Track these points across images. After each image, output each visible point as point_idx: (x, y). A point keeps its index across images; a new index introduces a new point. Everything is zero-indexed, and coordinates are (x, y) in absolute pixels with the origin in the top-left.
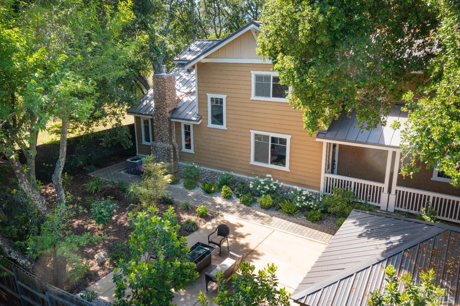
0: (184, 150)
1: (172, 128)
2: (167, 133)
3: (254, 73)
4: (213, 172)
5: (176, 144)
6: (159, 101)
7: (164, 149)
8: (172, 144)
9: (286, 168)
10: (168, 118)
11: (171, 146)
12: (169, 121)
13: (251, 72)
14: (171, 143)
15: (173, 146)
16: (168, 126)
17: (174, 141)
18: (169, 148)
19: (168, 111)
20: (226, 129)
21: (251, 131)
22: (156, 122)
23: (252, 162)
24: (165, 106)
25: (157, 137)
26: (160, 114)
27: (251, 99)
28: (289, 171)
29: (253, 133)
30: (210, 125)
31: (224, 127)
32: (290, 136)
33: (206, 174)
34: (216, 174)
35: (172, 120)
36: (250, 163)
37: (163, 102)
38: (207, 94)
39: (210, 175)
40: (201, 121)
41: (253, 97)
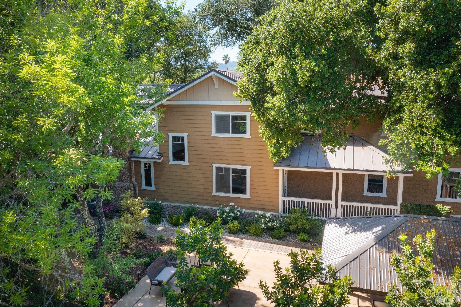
0: (144, 187)
1: (131, 167)
2: (127, 172)
3: (214, 113)
5: (136, 183)
7: (124, 188)
8: (132, 183)
9: (247, 196)
10: (128, 158)
11: (132, 185)
12: (129, 160)
13: (212, 112)
16: (127, 165)
17: (133, 179)
18: (130, 187)
19: (127, 151)
20: (188, 164)
21: (212, 165)
23: (215, 193)
26: (119, 154)
27: (212, 136)
28: (250, 198)
30: (172, 162)
31: (186, 163)
32: (250, 167)
33: (168, 209)
35: (132, 159)
38: (168, 134)
40: (162, 159)
41: (214, 134)
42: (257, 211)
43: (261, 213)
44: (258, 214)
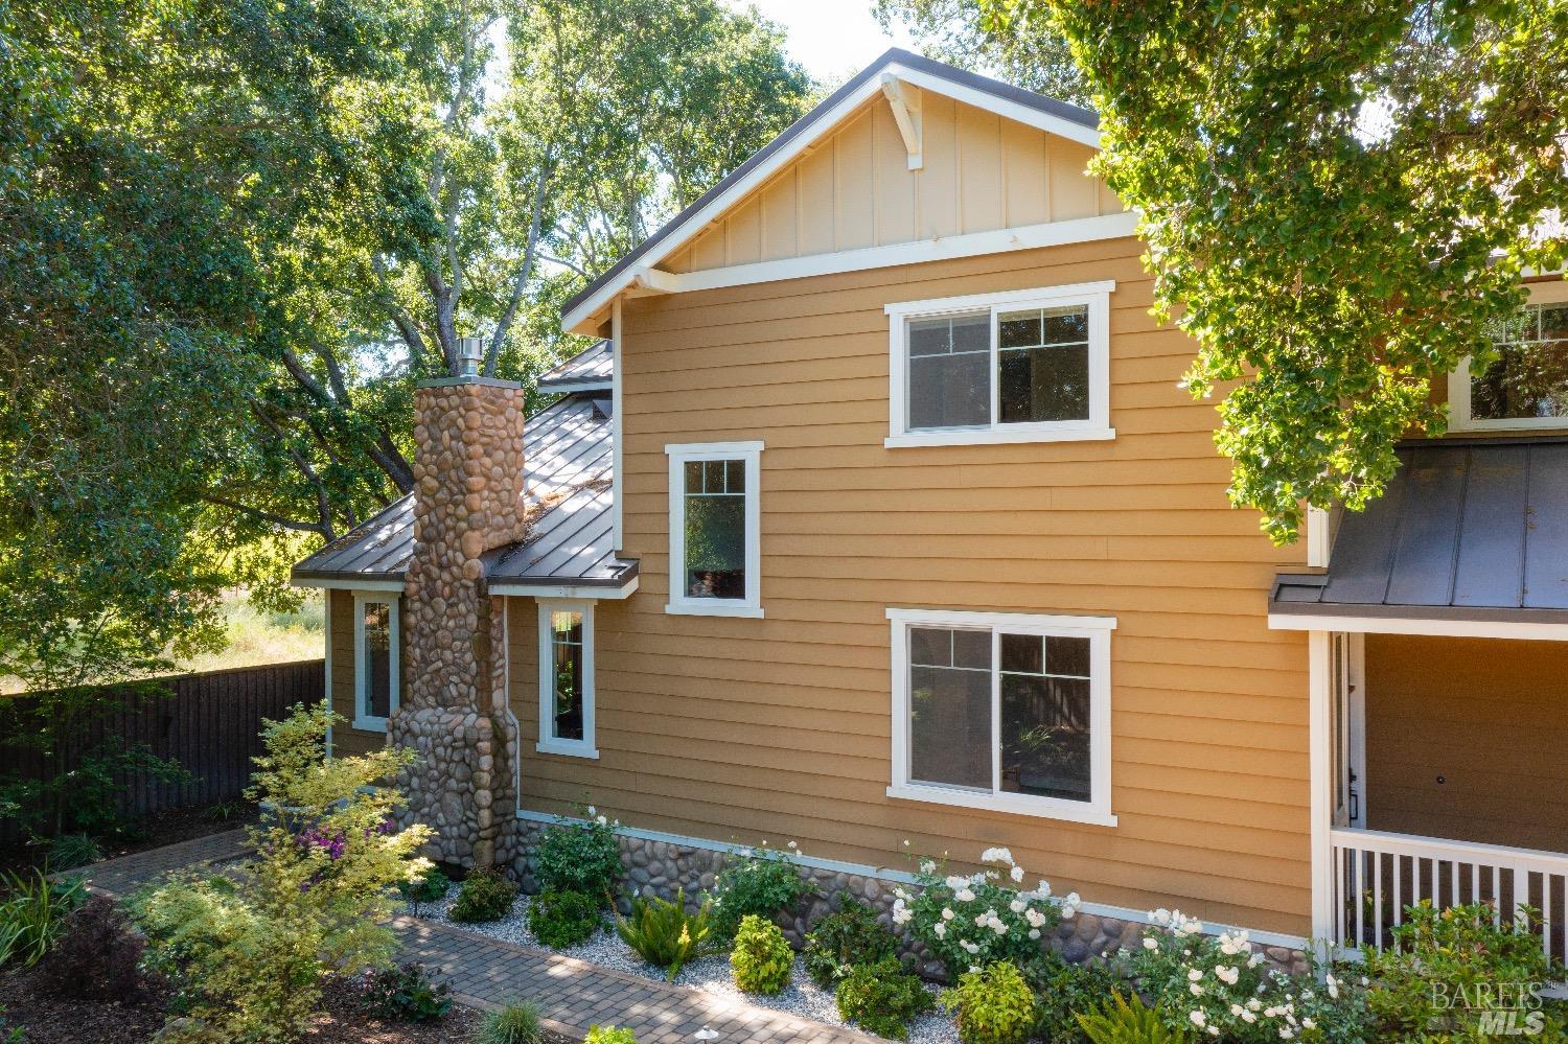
0: (550, 742)
1: (494, 632)
2: (468, 657)
3: (900, 314)
4: (692, 853)
5: (511, 718)
6: (439, 503)
7: (448, 739)
8: (491, 716)
9: (1097, 810)
10: (478, 582)
11: (485, 723)
12: (482, 594)
13: (889, 309)
14: (486, 709)
15: (495, 723)
16: (473, 620)
17: (500, 698)
18: (474, 735)
19: (477, 549)
20: (760, 614)
21: (890, 613)
22: (417, 605)
23: (902, 785)
24: (463, 525)
25: (418, 683)
26: (441, 567)
27: (889, 443)
28: (1113, 822)
29: (901, 621)
30: (680, 602)
31: (749, 606)
33: (655, 866)
34: (706, 863)
35: (496, 590)
36: (891, 792)
37: (456, 504)
38: (669, 449)
39: (674, 872)
40: (632, 586)
41: (900, 434)
42: (1160, 916)
43: (1184, 925)
44: (1163, 934)
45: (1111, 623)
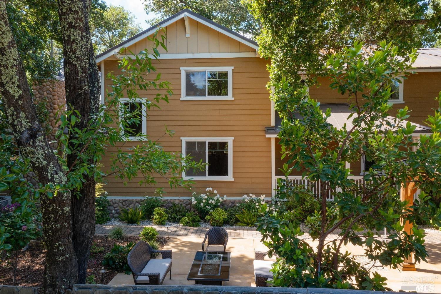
3: (183, 70)
4: (127, 200)
9: (230, 178)
13: (181, 68)
20: (147, 140)
21: (181, 138)
24: (52, 118)
27: (181, 99)
28: (233, 180)
29: (184, 140)
31: (144, 138)
36: (183, 179)
38: (120, 99)
45: (233, 138)
